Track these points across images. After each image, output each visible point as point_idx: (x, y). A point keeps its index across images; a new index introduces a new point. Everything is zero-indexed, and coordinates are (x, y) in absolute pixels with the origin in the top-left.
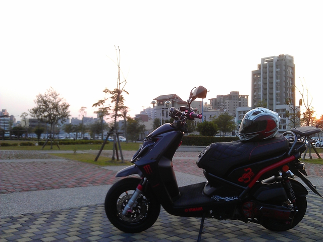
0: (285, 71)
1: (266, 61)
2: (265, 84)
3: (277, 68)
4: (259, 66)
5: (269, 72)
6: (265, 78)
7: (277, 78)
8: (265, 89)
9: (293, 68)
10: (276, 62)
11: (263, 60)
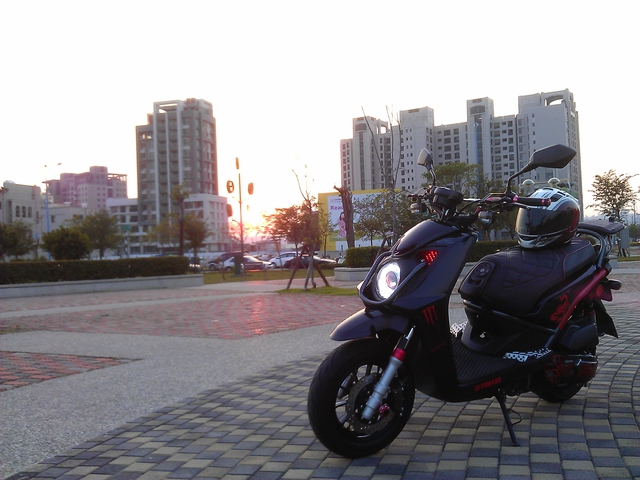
0: (200, 130)
1: (164, 109)
2: (162, 153)
3: (184, 122)
4: (150, 118)
5: (170, 130)
6: (162, 142)
7: (185, 143)
8: (162, 163)
9: (213, 126)
10: (182, 113)
11: (157, 106)
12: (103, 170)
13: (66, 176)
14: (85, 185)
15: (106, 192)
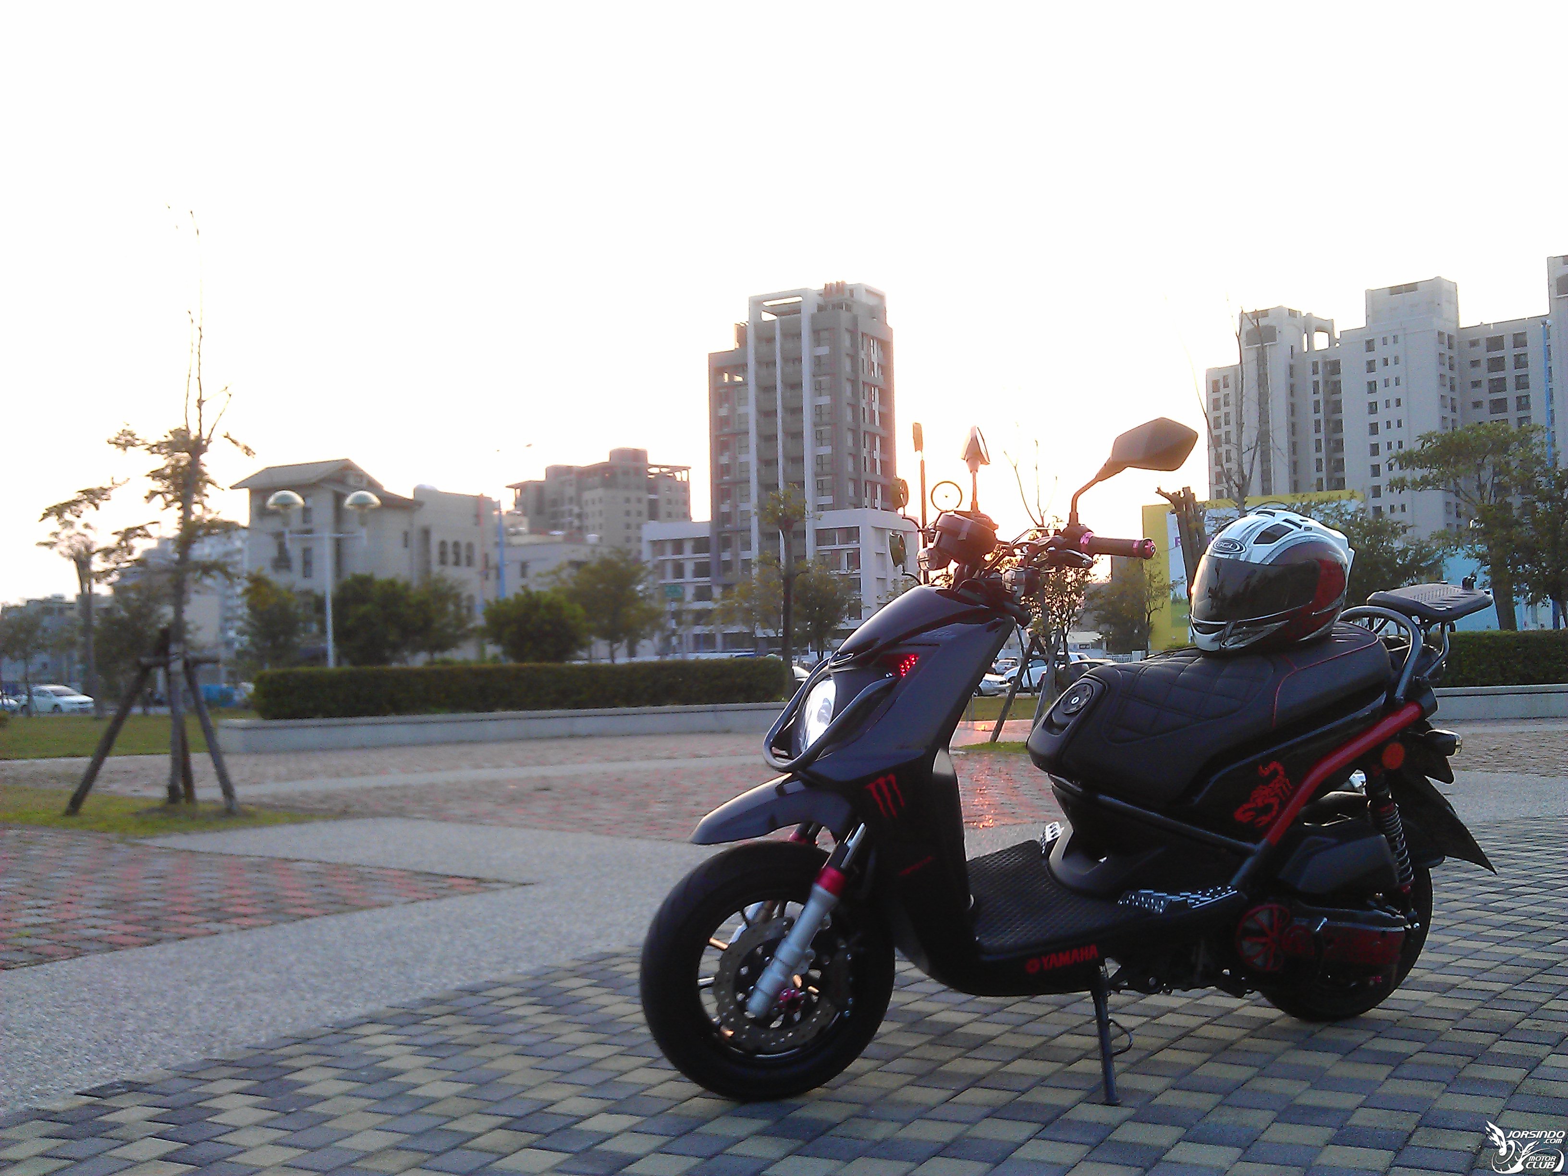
0: (854, 358)
1: (773, 310)
2: (767, 414)
3: (817, 341)
4: (742, 332)
5: (785, 360)
6: (766, 389)
7: (818, 389)
8: (767, 439)
9: (885, 346)
10: (813, 317)
11: (757, 304)
12: (637, 457)
13: (557, 473)
14: (600, 492)
15: (644, 508)
